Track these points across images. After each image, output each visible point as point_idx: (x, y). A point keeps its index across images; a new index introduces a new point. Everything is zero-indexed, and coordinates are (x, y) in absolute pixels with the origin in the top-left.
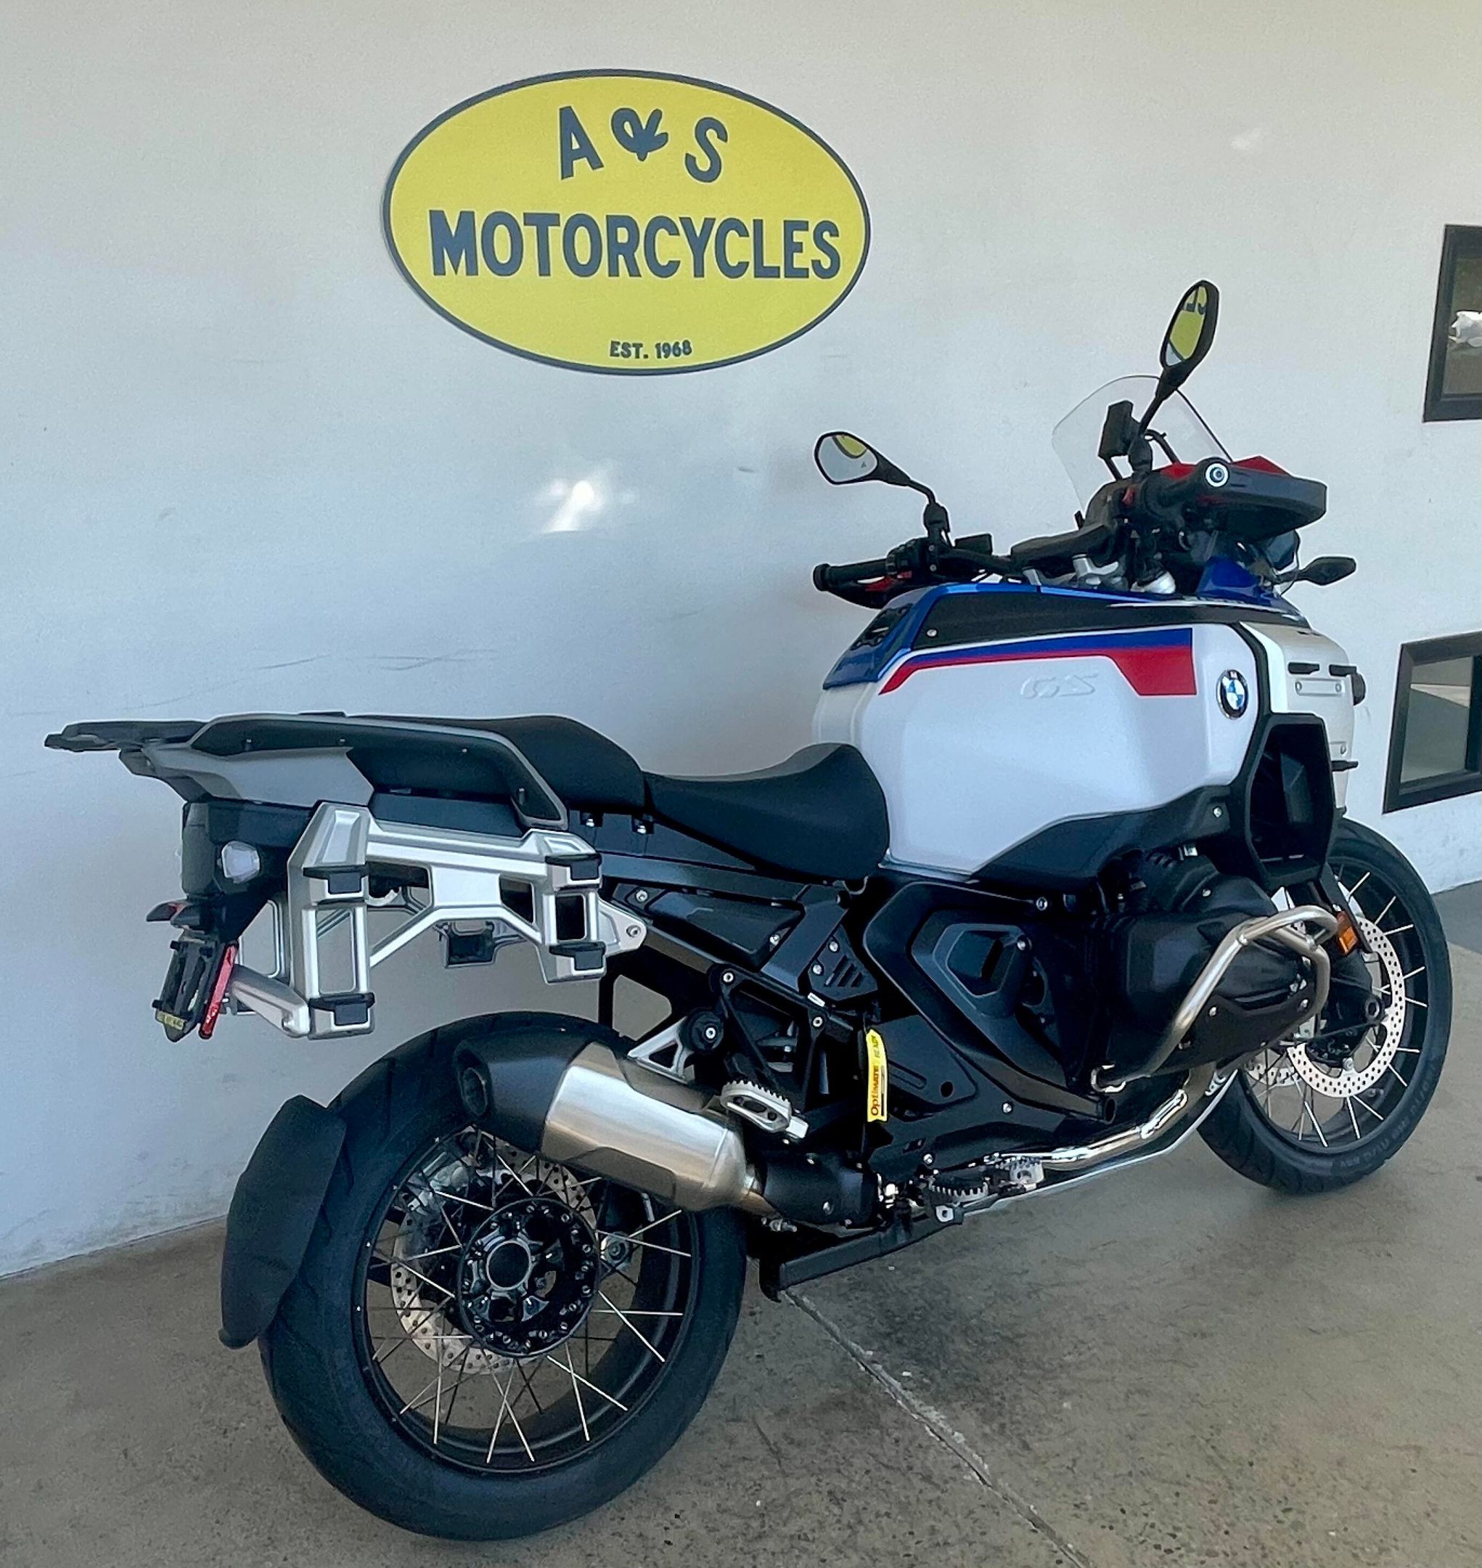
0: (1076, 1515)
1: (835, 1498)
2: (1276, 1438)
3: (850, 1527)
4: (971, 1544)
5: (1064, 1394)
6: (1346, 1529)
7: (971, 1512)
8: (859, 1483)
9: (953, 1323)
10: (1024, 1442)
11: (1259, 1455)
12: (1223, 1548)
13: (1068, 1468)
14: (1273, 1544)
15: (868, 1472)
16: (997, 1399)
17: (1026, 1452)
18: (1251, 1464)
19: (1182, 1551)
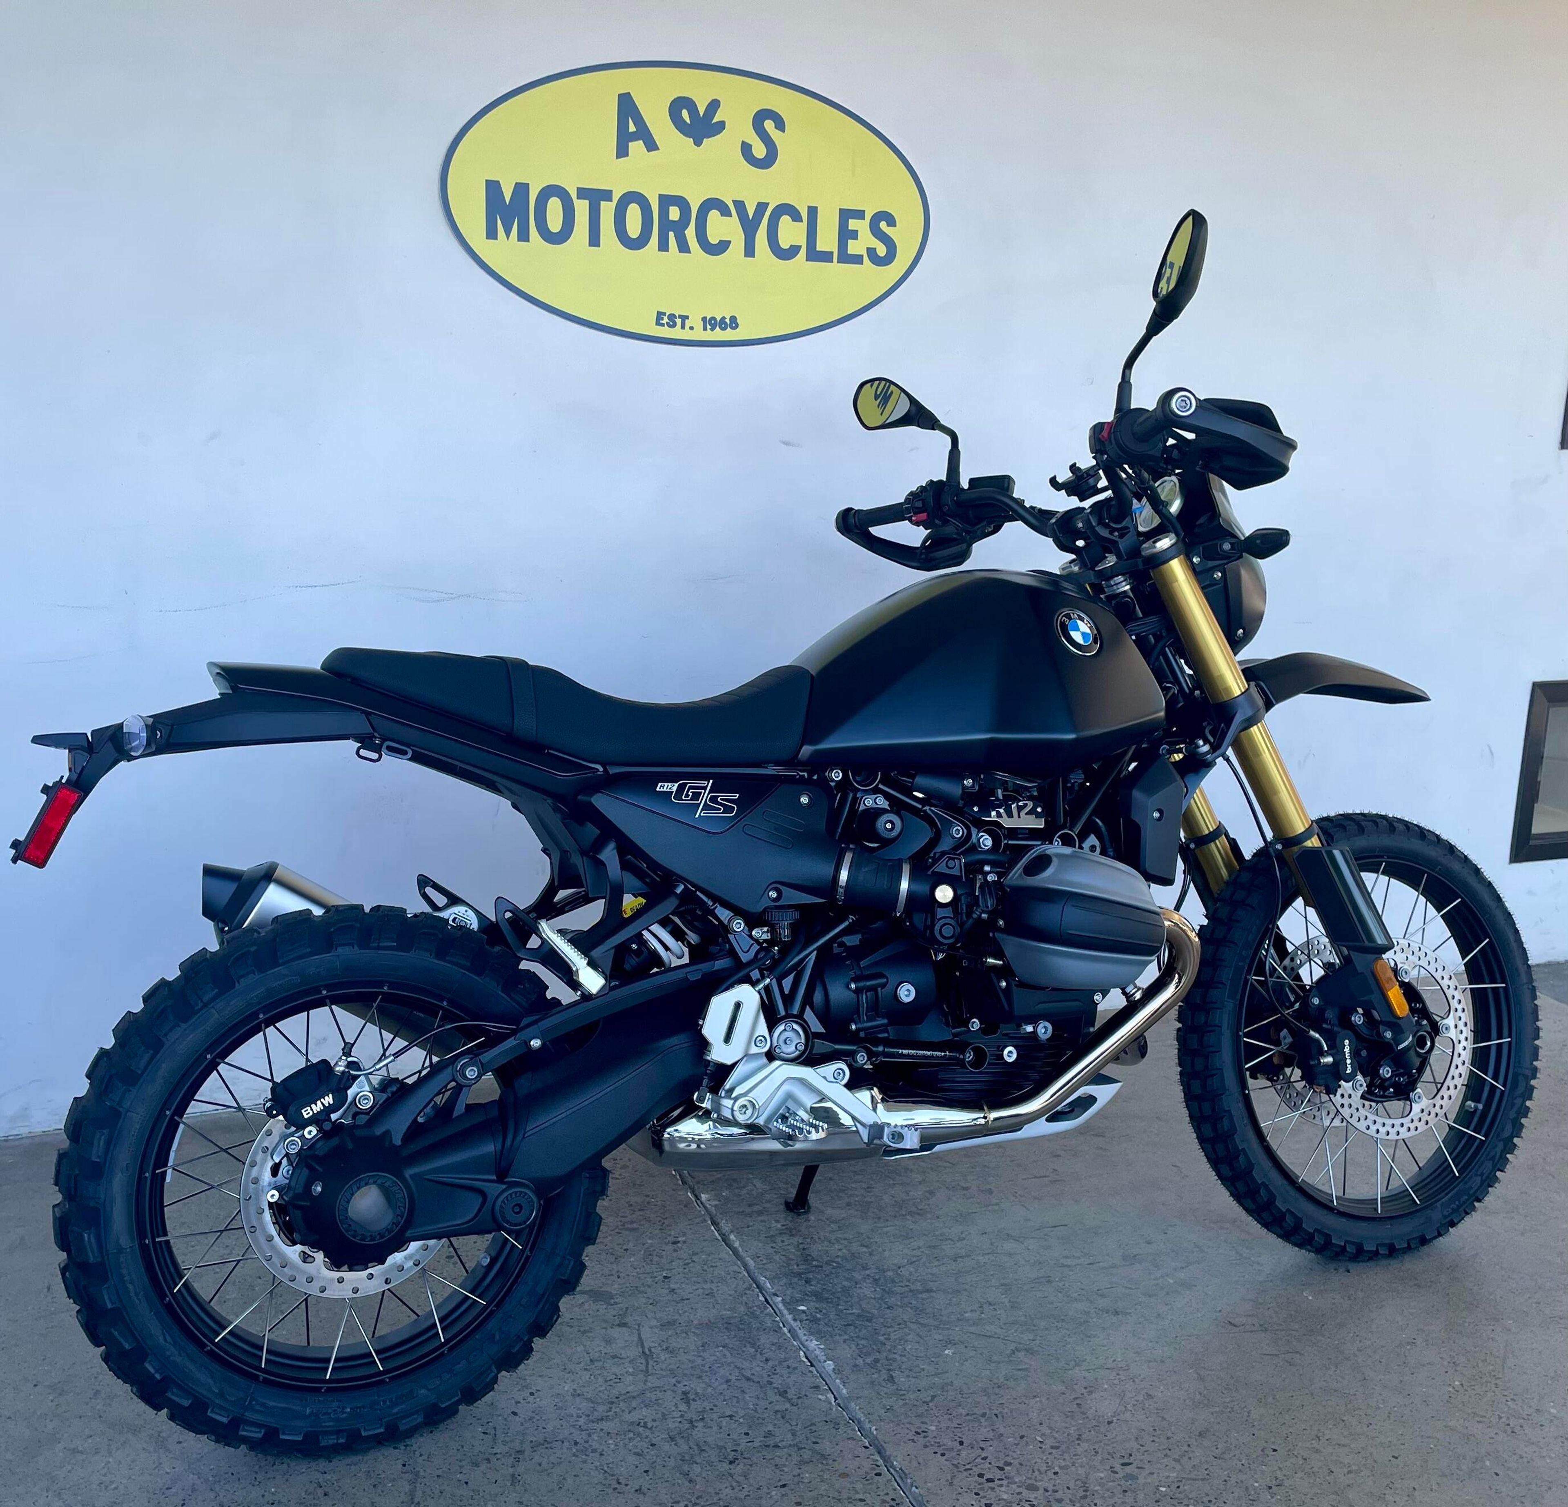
0: (913, 1441)
1: (686, 1397)
2: (1147, 1406)
3: (691, 1422)
4: (800, 1449)
5: (950, 1343)
6: (1178, 1487)
7: (815, 1425)
8: (714, 1389)
9: (868, 1272)
10: (892, 1376)
11: (1122, 1417)
12: (1047, 1485)
13: (924, 1402)
14: (1097, 1488)
15: (728, 1381)
16: (882, 1338)
17: (890, 1384)
18: (1109, 1423)
19: (1005, 1482)
